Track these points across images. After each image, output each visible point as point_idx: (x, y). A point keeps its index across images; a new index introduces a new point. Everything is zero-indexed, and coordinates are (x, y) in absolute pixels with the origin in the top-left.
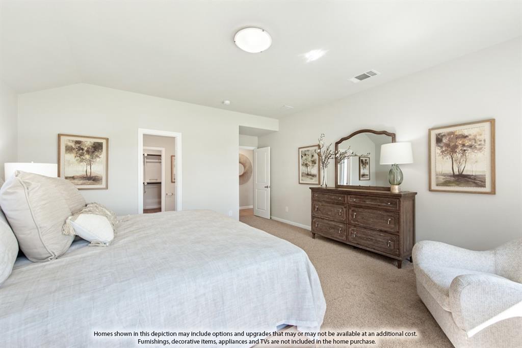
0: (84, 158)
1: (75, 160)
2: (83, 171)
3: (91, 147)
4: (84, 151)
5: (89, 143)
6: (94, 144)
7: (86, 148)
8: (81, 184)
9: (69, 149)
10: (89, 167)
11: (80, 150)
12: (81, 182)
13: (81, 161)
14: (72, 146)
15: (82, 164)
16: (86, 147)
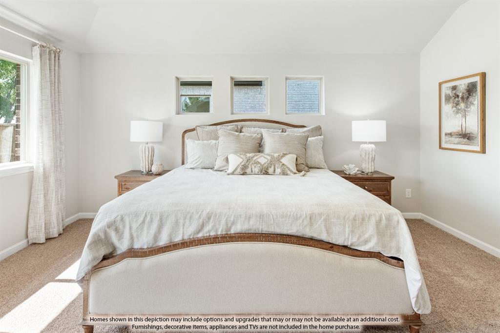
0: (459, 108)
1: (452, 112)
2: (459, 126)
3: (465, 91)
4: (460, 99)
5: (463, 86)
6: (468, 87)
7: (461, 94)
8: (457, 144)
9: (448, 98)
10: (464, 120)
11: (456, 98)
12: (458, 140)
13: (457, 113)
14: (449, 94)
15: (458, 115)
16: (461, 92)
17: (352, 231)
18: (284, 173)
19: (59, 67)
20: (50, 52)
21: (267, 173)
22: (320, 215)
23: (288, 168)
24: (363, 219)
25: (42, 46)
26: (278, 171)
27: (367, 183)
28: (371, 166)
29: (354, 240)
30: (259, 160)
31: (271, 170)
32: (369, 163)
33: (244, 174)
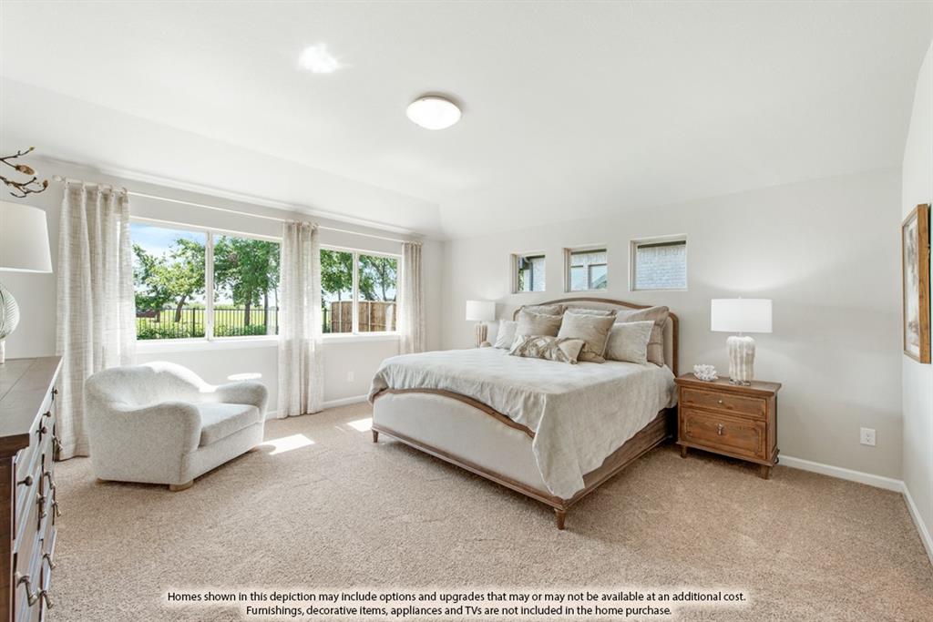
17: (507, 402)
18: (559, 359)
19: (420, 257)
20: (412, 248)
21: (543, 357)
22: (488, 384)
23: (563, 354)
24: (517, 393)
25: (406, 244)
26: (554, 356)
27: (723, 395)
28: (741, 371)
29: (508, 410)
30: (538, 343)
31: (547, 354)
32: (736, 365)
33: (523, 355)
